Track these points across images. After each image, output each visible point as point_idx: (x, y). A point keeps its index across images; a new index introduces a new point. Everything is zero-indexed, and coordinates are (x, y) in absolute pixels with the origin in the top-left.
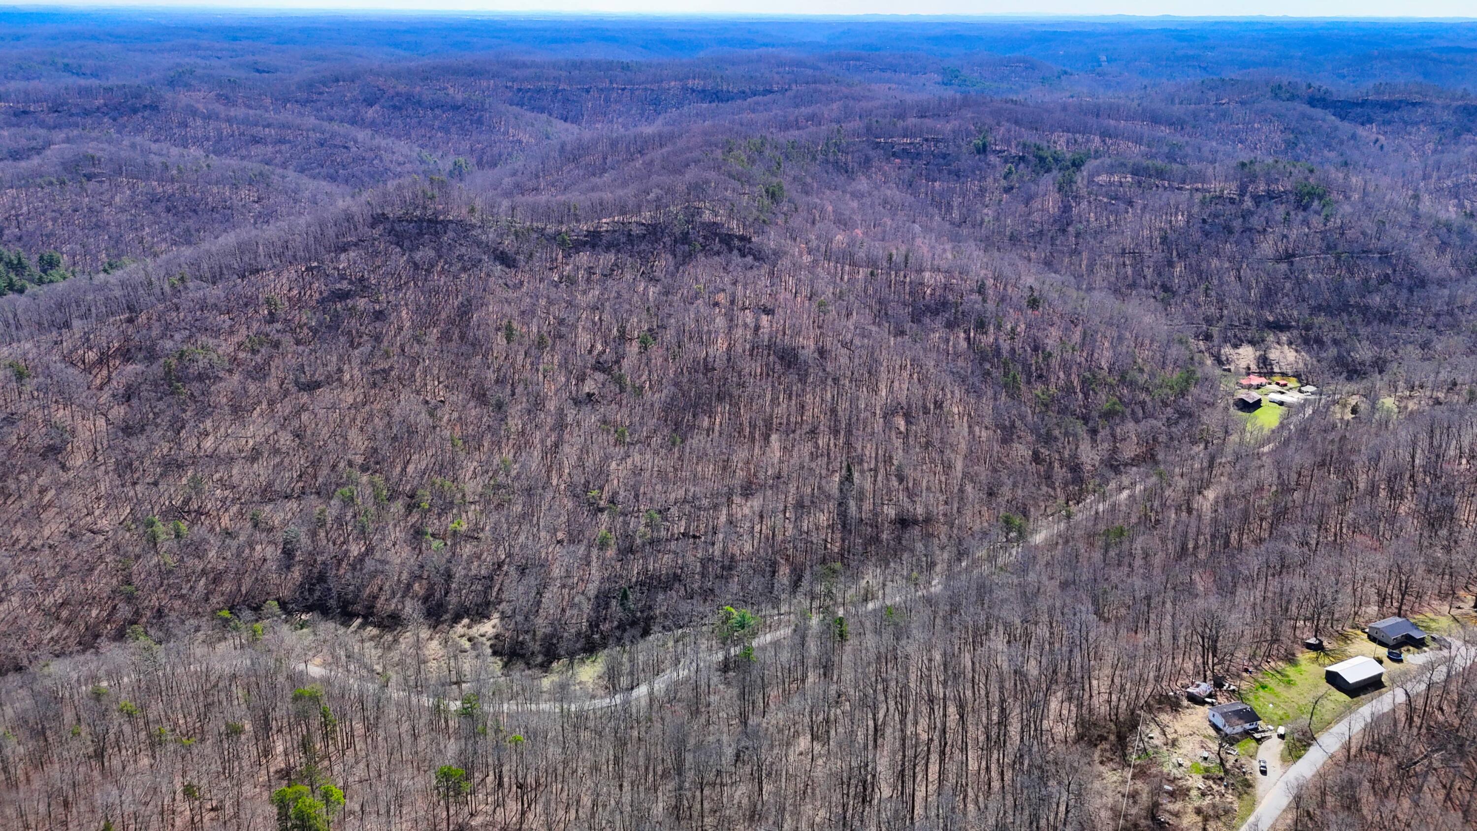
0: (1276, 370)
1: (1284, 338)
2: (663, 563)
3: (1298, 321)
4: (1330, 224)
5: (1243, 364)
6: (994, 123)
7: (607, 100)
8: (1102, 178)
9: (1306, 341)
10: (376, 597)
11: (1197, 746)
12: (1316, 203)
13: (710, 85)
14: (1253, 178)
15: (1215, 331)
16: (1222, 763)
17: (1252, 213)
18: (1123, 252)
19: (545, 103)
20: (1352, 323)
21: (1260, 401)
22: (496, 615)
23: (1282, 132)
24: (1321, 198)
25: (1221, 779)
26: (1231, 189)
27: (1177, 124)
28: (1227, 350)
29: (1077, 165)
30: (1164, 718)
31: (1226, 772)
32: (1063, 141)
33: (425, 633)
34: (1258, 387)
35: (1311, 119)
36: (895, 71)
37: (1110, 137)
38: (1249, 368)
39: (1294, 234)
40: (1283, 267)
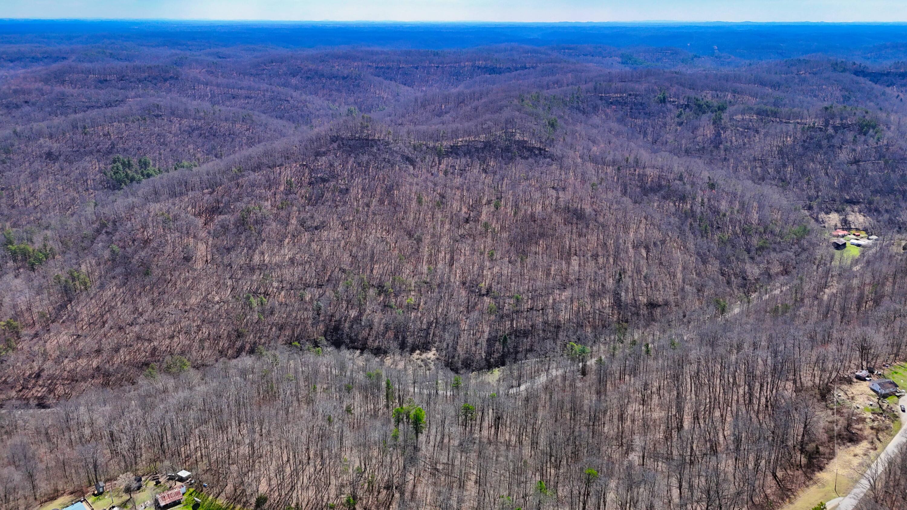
0: (853, 227)
1: (856, 209)
2: (522, 323)
3: (864, 199)
4: (880, 143)
5: (833, 223)
6: (669, 85)
7: (428, 73)
8: (739, 117)
9: (870, 210)
10: (367, 339)
11: (866, 399)
12: (871, 130)
13: (489, 64)
14: (833, 117)
15: (814, 204)
16: (880, 407)
17: (833, 137)
18: (755, 159)
19: (392, 75)
20: (897, 200)
21: (845, 244)
22: (434, 349)
23: (841, 91)
24: (874, 128)
25: (881, 414)
26: (820, 123)
27: (776, 86)
28: (822, 215)
29: (722, 109)
30: (845, 387)
31: (883, 410)
32: (709, 96)
33: (398, 357)
34: (843, 236)
35: (857, 83)
36: (593, 56)
37: (738, 93)
38: (836, 225)
39: (859, 149)
40: (854, 167)
